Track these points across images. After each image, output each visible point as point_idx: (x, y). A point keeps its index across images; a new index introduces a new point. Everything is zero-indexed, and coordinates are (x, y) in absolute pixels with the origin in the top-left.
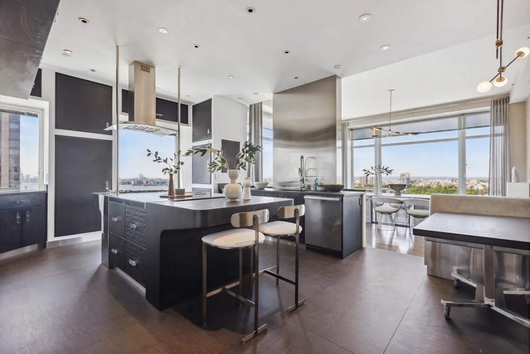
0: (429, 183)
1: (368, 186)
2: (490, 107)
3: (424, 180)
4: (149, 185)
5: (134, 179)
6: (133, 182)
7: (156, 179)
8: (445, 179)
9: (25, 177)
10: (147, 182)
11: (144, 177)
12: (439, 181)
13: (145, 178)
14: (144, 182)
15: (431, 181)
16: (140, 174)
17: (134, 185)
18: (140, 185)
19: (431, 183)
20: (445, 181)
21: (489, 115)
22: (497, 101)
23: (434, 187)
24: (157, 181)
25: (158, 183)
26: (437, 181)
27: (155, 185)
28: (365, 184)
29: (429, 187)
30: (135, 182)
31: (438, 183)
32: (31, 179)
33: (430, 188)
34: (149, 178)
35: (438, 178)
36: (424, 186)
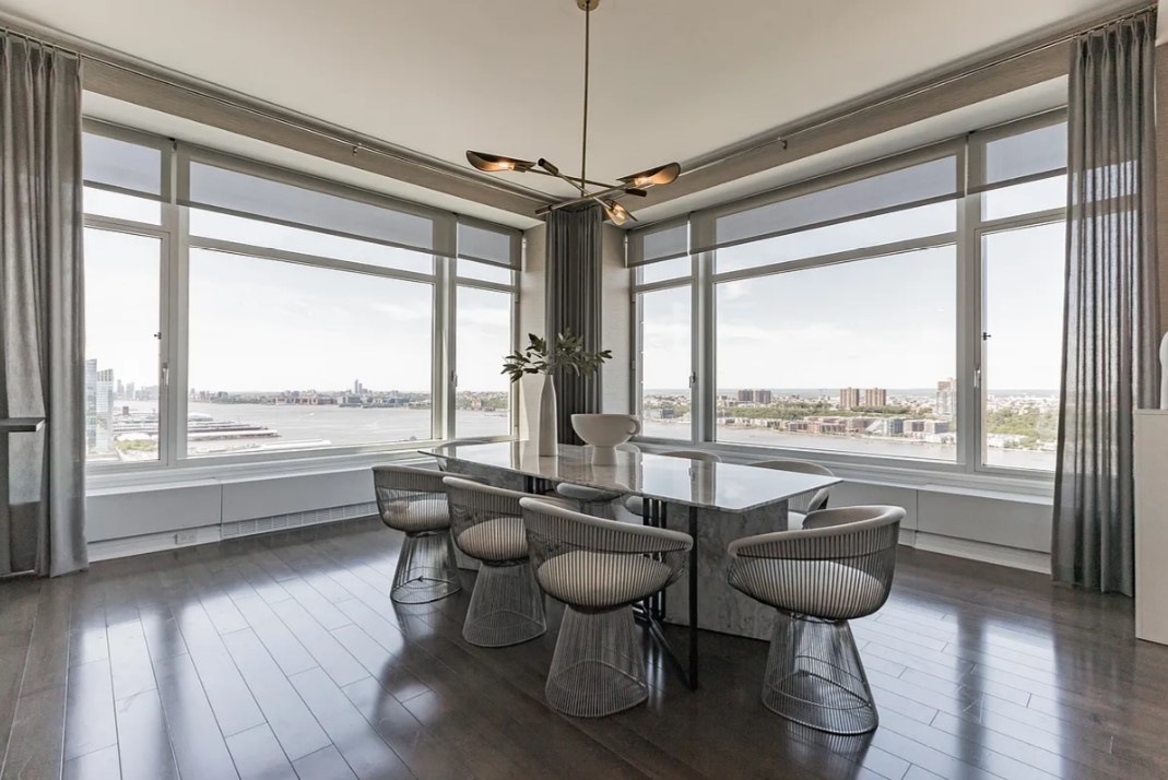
0: (1007, 405)
1: (862, 409)
2: (1066, 77)
3: (996, 397)
4: (374, 406)
5: (342, 393)
6: (340, 401)
7: (389, 393)
8: (1048, 396)
9: (125, 389)
10: (370, 400)
11: (364, 387)
12: (1033, 398)
13: (366, 391)
14: (364, 399)
15: (1014, 399)
16: (356, 382)
17: (342, 406)
18: (355, 406)
19: (1013, 404)
20: (1047, 399)
21: (1062, 128)
22: (1098, 41)
23: (1020, 413)
24: (391, 396)
25: (393, 401)
26: (1027, 398)
27: (386, 406)
28: (854, 405)
29: (1007, 414)
30: (344, 399)
31: (1032, 404)
32: (137, 392)
33: (1010, 415)
34: (374, 390)
35: (1030, 393)
36: (995, 411)
